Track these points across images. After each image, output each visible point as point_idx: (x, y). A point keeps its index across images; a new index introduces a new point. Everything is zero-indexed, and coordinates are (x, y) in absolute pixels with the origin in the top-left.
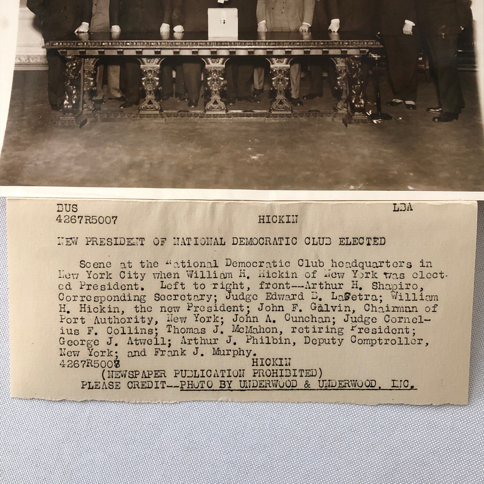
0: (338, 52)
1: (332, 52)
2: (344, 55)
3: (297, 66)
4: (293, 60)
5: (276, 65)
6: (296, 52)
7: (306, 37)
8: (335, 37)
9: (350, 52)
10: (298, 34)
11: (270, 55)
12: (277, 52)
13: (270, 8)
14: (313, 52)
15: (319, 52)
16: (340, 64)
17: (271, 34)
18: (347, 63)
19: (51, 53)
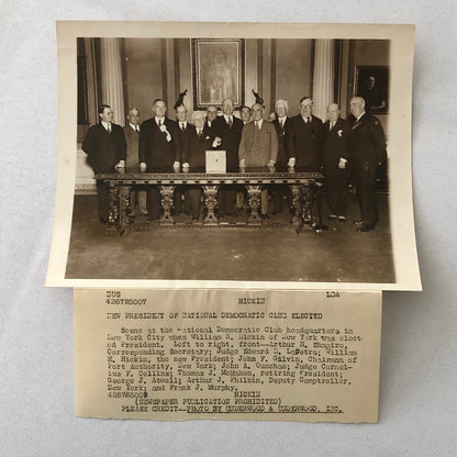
0: (293, 181)
1: (289, 181)
2: (298, 184)
3: (266, 191)
4: (264, 187)
5: (252, 191)
6: (265, 182)
7: (272, 170)
8: (292, 171)
9: (302, 181)
10: (266, 169)
11: (248, 184)
12: (252, 182)
13: (248, 151)
14: (277, 182)
15: (281, 182)
16: (295, 190)
17: (248, 169)
18: (300, 189)
19: (99, 183)
